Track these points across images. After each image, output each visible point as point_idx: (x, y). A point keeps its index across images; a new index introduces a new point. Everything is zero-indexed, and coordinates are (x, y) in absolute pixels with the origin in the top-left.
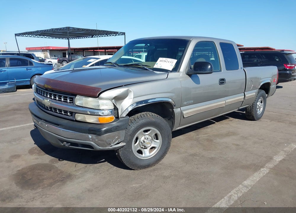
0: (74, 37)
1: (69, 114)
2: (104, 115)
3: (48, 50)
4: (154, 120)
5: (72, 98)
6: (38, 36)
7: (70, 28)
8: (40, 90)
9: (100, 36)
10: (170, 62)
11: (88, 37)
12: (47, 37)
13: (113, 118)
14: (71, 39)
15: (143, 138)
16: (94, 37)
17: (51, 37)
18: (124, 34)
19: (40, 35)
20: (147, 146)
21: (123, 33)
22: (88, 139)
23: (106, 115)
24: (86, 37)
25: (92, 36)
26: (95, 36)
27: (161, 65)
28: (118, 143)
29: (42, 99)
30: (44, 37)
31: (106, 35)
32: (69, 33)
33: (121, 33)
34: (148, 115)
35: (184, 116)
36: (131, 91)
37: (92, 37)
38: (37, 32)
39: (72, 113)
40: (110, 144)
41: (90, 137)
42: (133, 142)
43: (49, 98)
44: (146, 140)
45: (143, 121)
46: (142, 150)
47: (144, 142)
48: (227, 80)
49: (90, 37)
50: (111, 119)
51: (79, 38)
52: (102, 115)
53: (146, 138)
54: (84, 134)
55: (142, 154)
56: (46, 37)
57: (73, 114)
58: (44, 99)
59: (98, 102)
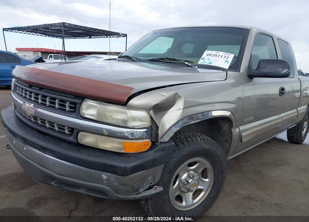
0: (69, 37)
1: (67, 132)
2: (133, 138)
3: (39, 52)
4: (206, 146)
5: (75, 104)
6: (29, 33)
7: (66, 24)
8: (19, 87)
9: (98, 36)
10: (223, 57)
11: (85, 38)
12: (40, 35)
13: (149, 144)
14: (66, 39)
15: (185, 176)
16: (91, 37)
17: (43, 35)
18: (125, 36)
19: (31, 32)
20: (191, 188)
21: (124, 34)
22: (101, 181)
23: (137, 137)
24: (82, 38)
25: (90, 36)
26: (93, 37)
27: (210, 60)
28: (150, 188)
29: (21, 102)
30: (35, 34)
31: (106, 37)
32: (65, 31)
33: (122, 34)
34: (199, 139)
35: (243, 139)
36: (180, 97)
37: (90, 38)
38: (28, 27)
39: (72, 130)
40: (138, 190)
41: (105, 177)
42: (172, 183)
43: (34, 101)
44: (191, 180)
45: (191, 147)
46: (182, 194)
47: (188, 182)
48: (287, 89)
49: (87, 38)
50: (145, 144)
51: (75, 38)
52: (131, 137)
53: (191, 177)
54: (93, 171)
55: (182, 202)
56: (38, 34)
57: (75, 132)
58: (25, 103)
59: (126, 113)
